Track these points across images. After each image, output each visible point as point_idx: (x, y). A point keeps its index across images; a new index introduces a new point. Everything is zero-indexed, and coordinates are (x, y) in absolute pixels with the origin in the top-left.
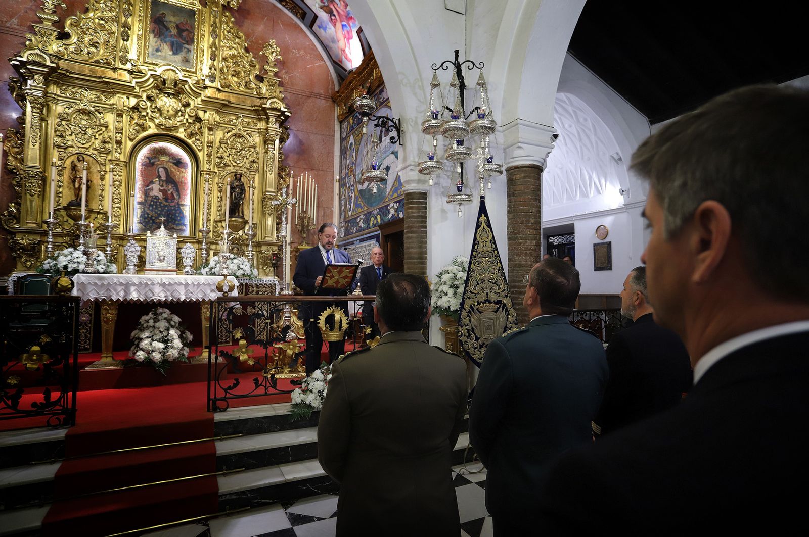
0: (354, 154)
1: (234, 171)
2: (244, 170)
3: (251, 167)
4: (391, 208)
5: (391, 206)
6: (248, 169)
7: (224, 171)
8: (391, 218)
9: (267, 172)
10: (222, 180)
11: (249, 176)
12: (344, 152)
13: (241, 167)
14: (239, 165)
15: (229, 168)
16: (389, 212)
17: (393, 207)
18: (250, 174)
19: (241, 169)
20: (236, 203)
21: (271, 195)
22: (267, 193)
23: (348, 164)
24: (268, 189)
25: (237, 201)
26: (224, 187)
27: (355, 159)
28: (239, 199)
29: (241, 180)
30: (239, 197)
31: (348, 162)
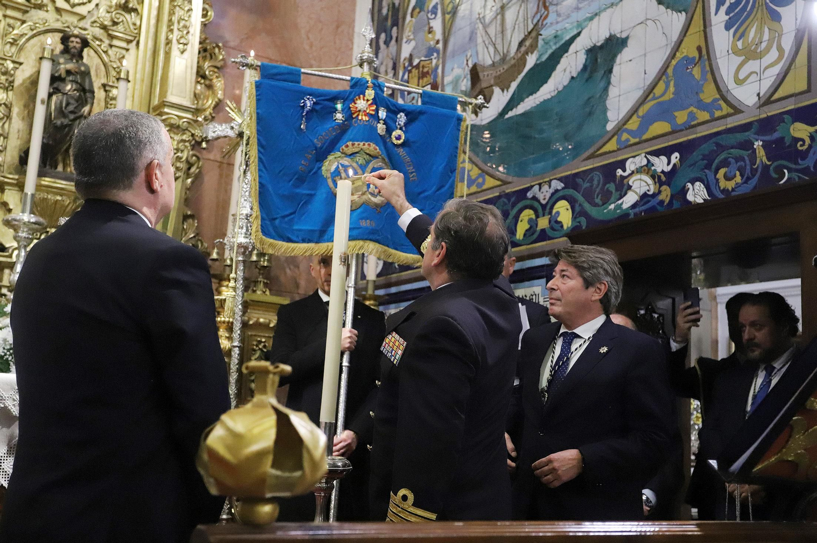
0: (437, 24)
1: (58, 25)
2: (92, 32)
3: (115, 23)
4: (639, 171)
5: (630, 166)
6: (104, 28)
7: (23, 22)
8: (634, 206)
9: (168, 42)
10: (14, 49)
11: (105, 52)
12: (389, 23)
13: (83, 18)
14: (78, 10)
15: (41, 14)
16: (623, 188)
17: (647, 169)
18: (111, 46)
19: (81, 24)
20: (63, 127)
21: (180, 117)
22: (166, 110)
23: (405, 54)
24: (172, 98)
25: (66, 121)
26: (18, 72)
27: (439, 35)
28: (72, 117)
29: (81, 57)
30: (72, 112)
31: (406, 50)
